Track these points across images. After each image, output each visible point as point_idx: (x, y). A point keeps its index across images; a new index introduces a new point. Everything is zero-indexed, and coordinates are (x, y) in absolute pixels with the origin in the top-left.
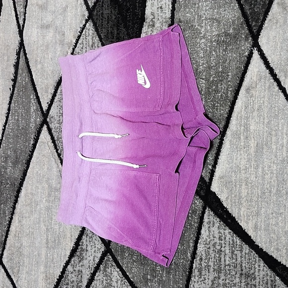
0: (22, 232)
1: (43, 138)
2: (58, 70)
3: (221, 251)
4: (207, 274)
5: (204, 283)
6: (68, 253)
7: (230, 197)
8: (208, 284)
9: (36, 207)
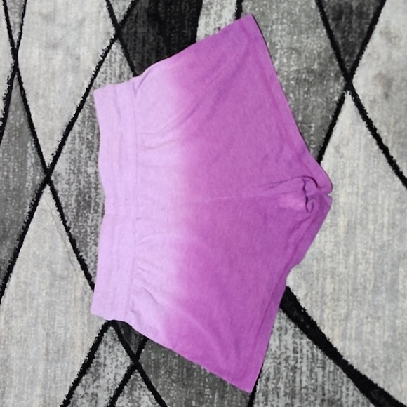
0: (10, 337)
1: (45, 204)
3: (296, 368)
6: (78, 369)
7: (310, 294)
9: (31, 302)
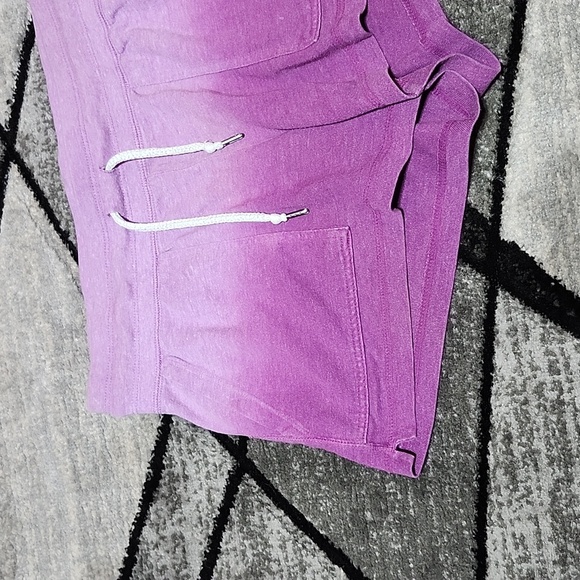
1: (14, 199)
2: (19, 6)
3: (562, 403)
4: (533, 475)
5: (528, 502)
6: (137, 495)
7: (561, 245)
8: (541, 504)
9: (29, 389)
